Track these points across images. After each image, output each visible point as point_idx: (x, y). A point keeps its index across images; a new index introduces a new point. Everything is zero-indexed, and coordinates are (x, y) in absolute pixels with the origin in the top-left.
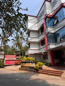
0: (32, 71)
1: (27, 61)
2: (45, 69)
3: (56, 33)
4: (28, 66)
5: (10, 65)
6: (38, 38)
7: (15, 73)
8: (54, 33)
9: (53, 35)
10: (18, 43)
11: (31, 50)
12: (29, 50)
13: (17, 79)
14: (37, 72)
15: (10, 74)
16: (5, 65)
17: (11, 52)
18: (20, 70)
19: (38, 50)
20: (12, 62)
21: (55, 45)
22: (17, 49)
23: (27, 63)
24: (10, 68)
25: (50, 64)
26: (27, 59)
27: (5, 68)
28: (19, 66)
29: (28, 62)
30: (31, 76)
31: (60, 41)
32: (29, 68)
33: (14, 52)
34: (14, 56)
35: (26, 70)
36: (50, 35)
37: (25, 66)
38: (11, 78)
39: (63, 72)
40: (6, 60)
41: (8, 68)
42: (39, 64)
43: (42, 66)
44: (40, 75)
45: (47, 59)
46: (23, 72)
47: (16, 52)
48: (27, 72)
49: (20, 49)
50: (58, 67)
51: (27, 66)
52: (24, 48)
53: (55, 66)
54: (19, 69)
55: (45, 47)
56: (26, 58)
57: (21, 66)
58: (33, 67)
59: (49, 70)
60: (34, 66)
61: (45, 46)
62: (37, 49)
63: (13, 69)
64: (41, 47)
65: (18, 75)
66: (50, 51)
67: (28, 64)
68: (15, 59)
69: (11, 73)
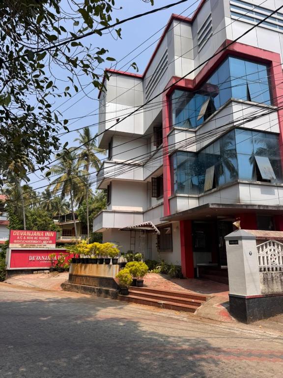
0: (107, 292)
1: (93, 256)
2: (152, 288)
3: (203, 152)
4: (95, 274)
5: (31, 272)
6: (143, 166)
7: (43, 299)
8: (196, 154)
9: (194, 159)
10: (69, 181)
11: (115, 212)
12: (104, 215)
13: (46, 316)
14: (122, 299)
15: (25, 301)
16: (9, 268)
17: (40, 216)
18: (65, 289)
19: (143, 213)
20: (38, 258)
21: (199, 198)
22: (68, 206)
23: (90, 265)
24: (30, 282)
25: (178, 269)
26: (91, 249)
27: (8, 281)
28: (64, 277)
29: (94, 261)
30: (98, 310)
31: (214, 187)
32: (96, 282)
33: (55, 214)
34: (47, 234)
35: (86, 290)
36: (181, 158)
37: (83, 273)
38: (23, 315)
39: (204, 299)
40: (13, 251)
41: (20, 283)
42: (134, 268)
43: (142, 275)
44: (133, 307)
45: (170, 249)
46: (75, 296)
47: (62, 218)
48: (88, 296)
49: (81, 203)
50: (200, 282)
51: (91, 275)
52: (97, 200)
53: (195, 277)
54: (63, 285)
55: (162, 204)
56: (90, 246)
57: (71, 276)
58: (112, 279)
59: (167, 290)
60: (114, 277)
61: (162, 201)
62: (140, 209)
63: (41, 285)
64: (155, 202)
65: (51, 304)
66: (181, 222)
67: (95, 266)
68: (53, 247)
69: (26, 299)
